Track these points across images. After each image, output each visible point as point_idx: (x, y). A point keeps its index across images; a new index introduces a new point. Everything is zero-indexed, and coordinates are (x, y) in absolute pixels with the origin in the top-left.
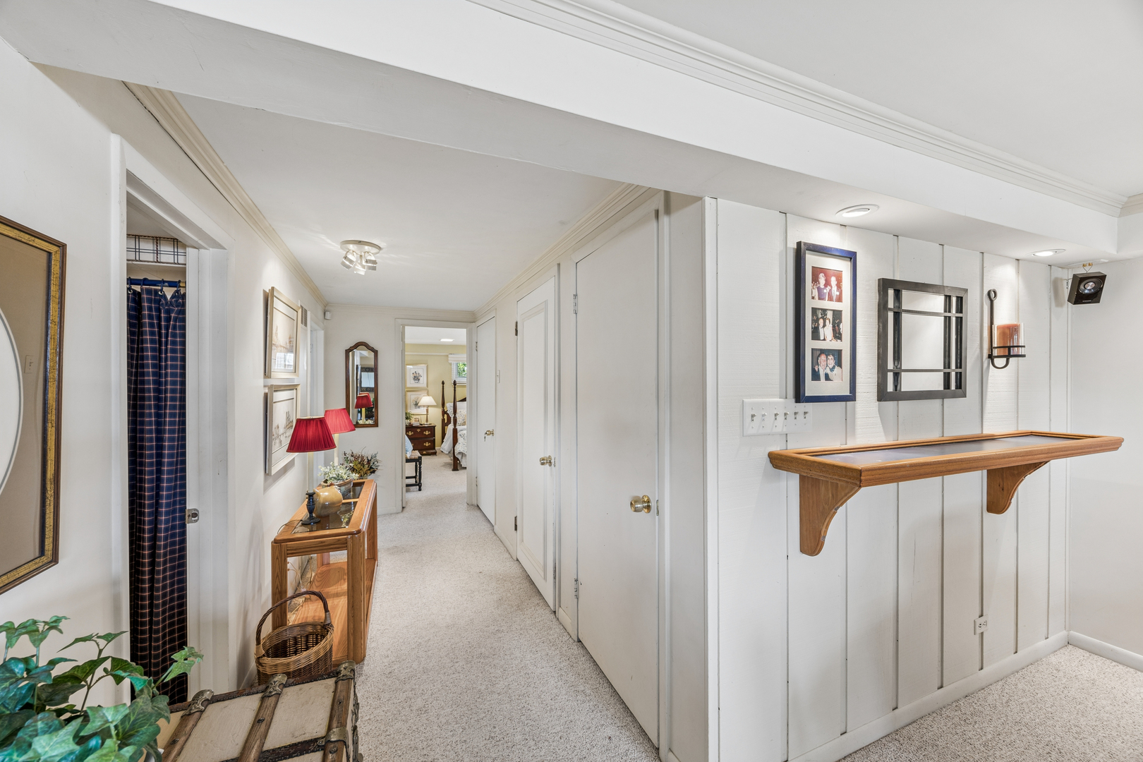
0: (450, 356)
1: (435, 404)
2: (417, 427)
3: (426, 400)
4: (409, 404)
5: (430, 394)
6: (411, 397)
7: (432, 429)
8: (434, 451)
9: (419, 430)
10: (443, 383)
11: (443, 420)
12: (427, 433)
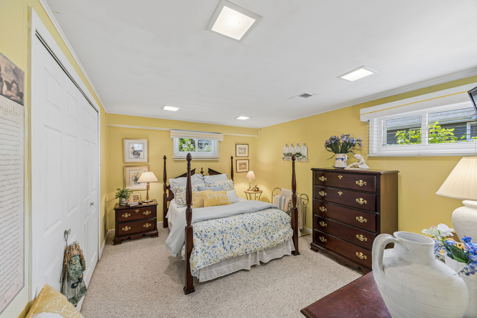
0: (172, 131)
1: (156, 180)
2: (135, 208)
3: (147, 176)
4: (127, 180)
5: (151, 168)
6: (131, 173)
7: (153, 208)
8: (155, 232)
9: (137, 211)
10: (165, 158)
11: (165, 195)
12: (147, 213)
